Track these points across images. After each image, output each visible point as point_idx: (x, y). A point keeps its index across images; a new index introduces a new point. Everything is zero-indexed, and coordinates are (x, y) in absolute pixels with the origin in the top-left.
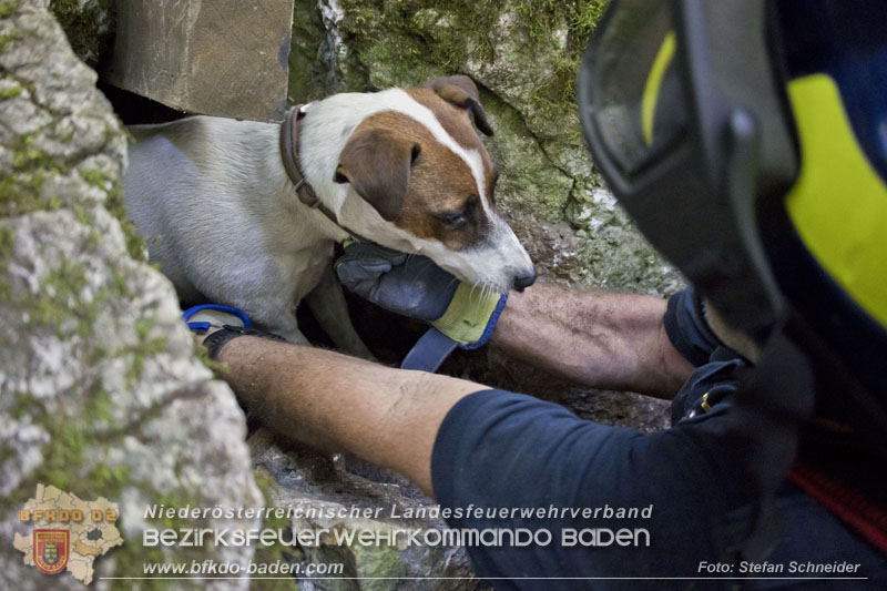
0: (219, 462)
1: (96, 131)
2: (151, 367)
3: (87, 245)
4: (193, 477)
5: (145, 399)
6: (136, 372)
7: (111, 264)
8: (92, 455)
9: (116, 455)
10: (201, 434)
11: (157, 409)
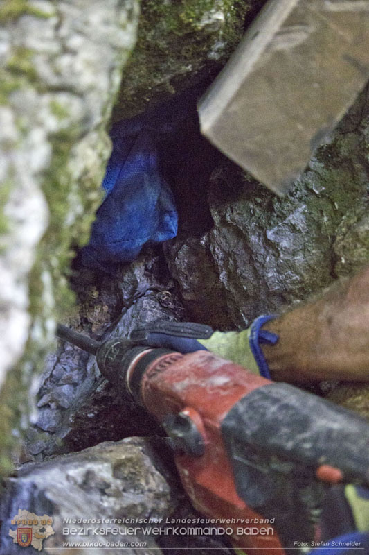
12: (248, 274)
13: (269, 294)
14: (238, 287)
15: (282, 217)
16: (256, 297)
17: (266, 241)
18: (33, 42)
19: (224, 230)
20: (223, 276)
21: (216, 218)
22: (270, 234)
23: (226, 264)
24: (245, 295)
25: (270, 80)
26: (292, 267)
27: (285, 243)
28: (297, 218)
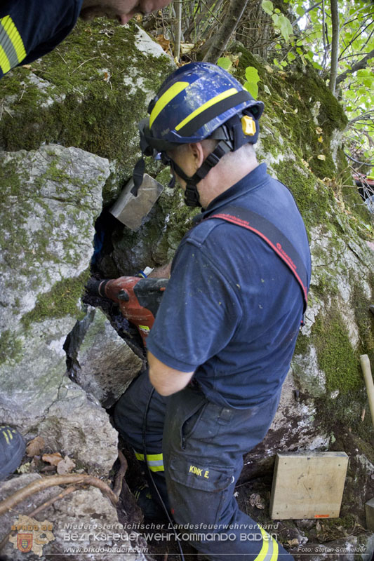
0: (86, 256)
1: (99, 207)
2: (86, 239)
3: (88, 219)
4: (82, 255)
5: (82, 242)
6: (83, 238)
7: (89, 223)
8: (71, 243)
9: (74, 245)
10: (86, 251)
11: (83, 244)
12: (127, 264)
13: (133, 268)
14: (123, 268)
15: (136, 244)
16: (129, 271)
17: (132, 252)
18: (88, 201)
19: (118, 250)
20: (118, 266)
21: (115, 247)
22: (132, 250)
23: (119, 261)
24: (126, 270)
25: (131, 205)
26: (140, 259)
27: (137, 252)
28: (140, 244)
